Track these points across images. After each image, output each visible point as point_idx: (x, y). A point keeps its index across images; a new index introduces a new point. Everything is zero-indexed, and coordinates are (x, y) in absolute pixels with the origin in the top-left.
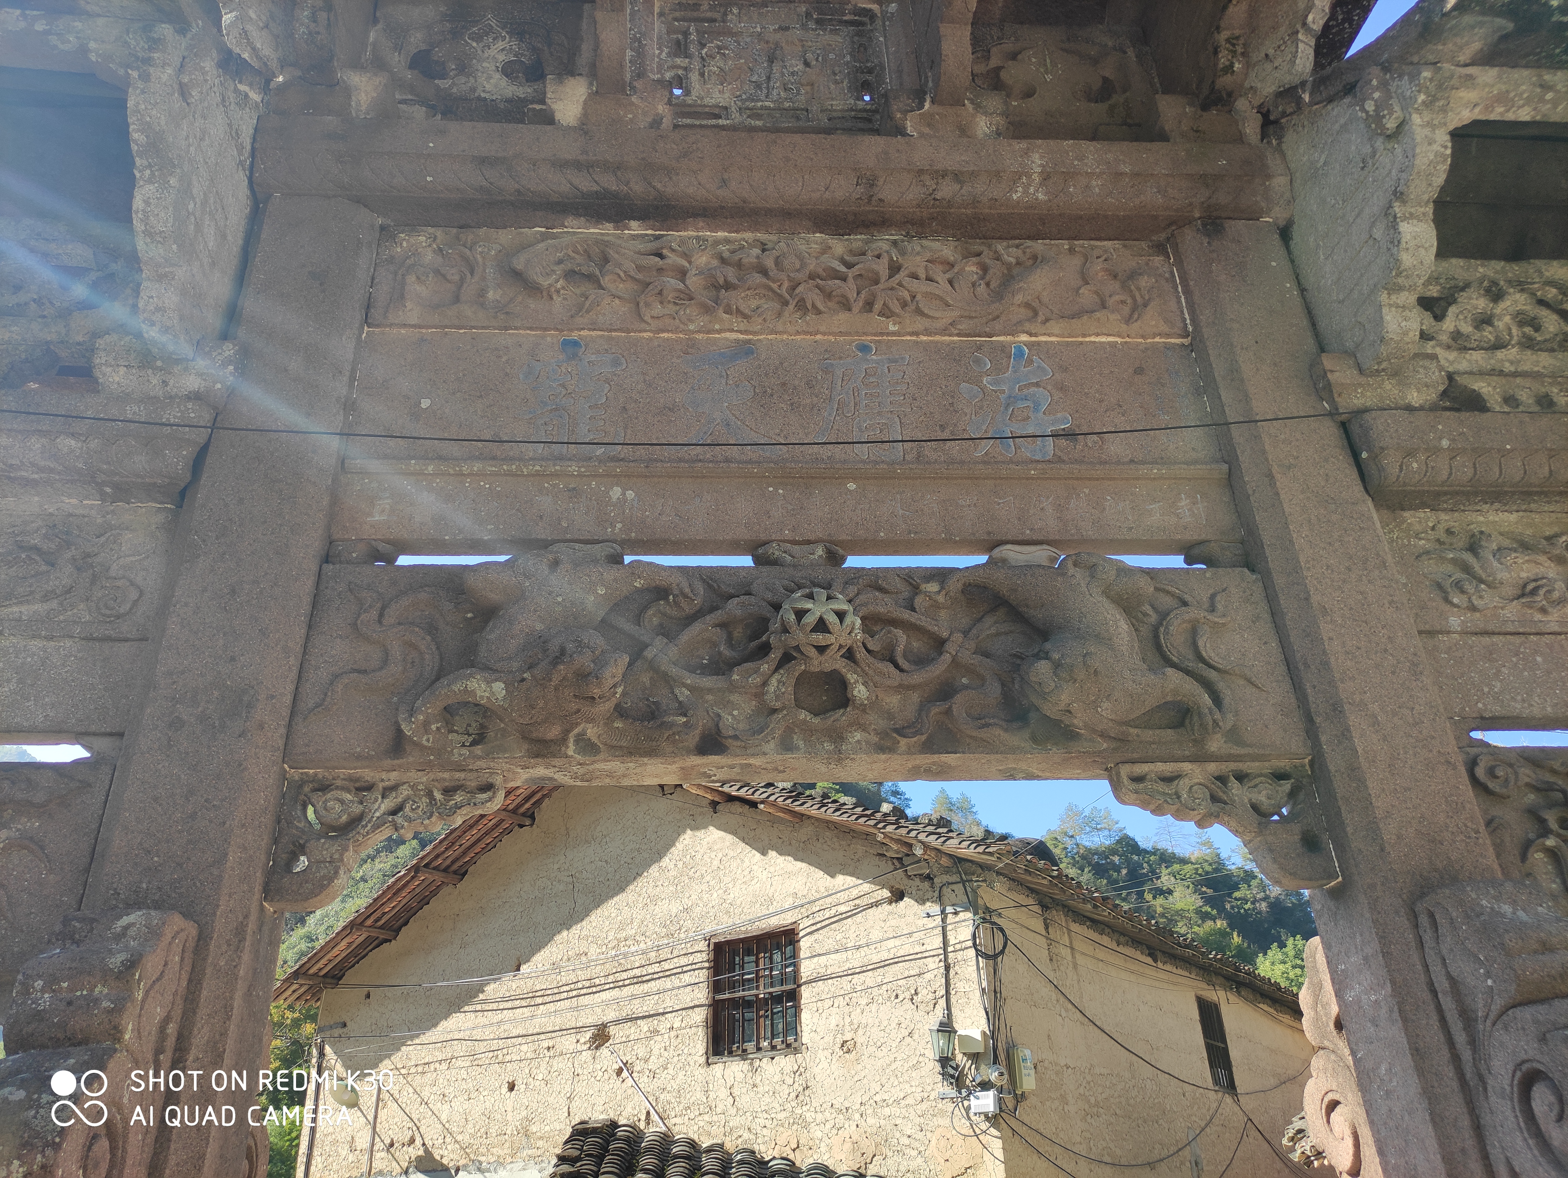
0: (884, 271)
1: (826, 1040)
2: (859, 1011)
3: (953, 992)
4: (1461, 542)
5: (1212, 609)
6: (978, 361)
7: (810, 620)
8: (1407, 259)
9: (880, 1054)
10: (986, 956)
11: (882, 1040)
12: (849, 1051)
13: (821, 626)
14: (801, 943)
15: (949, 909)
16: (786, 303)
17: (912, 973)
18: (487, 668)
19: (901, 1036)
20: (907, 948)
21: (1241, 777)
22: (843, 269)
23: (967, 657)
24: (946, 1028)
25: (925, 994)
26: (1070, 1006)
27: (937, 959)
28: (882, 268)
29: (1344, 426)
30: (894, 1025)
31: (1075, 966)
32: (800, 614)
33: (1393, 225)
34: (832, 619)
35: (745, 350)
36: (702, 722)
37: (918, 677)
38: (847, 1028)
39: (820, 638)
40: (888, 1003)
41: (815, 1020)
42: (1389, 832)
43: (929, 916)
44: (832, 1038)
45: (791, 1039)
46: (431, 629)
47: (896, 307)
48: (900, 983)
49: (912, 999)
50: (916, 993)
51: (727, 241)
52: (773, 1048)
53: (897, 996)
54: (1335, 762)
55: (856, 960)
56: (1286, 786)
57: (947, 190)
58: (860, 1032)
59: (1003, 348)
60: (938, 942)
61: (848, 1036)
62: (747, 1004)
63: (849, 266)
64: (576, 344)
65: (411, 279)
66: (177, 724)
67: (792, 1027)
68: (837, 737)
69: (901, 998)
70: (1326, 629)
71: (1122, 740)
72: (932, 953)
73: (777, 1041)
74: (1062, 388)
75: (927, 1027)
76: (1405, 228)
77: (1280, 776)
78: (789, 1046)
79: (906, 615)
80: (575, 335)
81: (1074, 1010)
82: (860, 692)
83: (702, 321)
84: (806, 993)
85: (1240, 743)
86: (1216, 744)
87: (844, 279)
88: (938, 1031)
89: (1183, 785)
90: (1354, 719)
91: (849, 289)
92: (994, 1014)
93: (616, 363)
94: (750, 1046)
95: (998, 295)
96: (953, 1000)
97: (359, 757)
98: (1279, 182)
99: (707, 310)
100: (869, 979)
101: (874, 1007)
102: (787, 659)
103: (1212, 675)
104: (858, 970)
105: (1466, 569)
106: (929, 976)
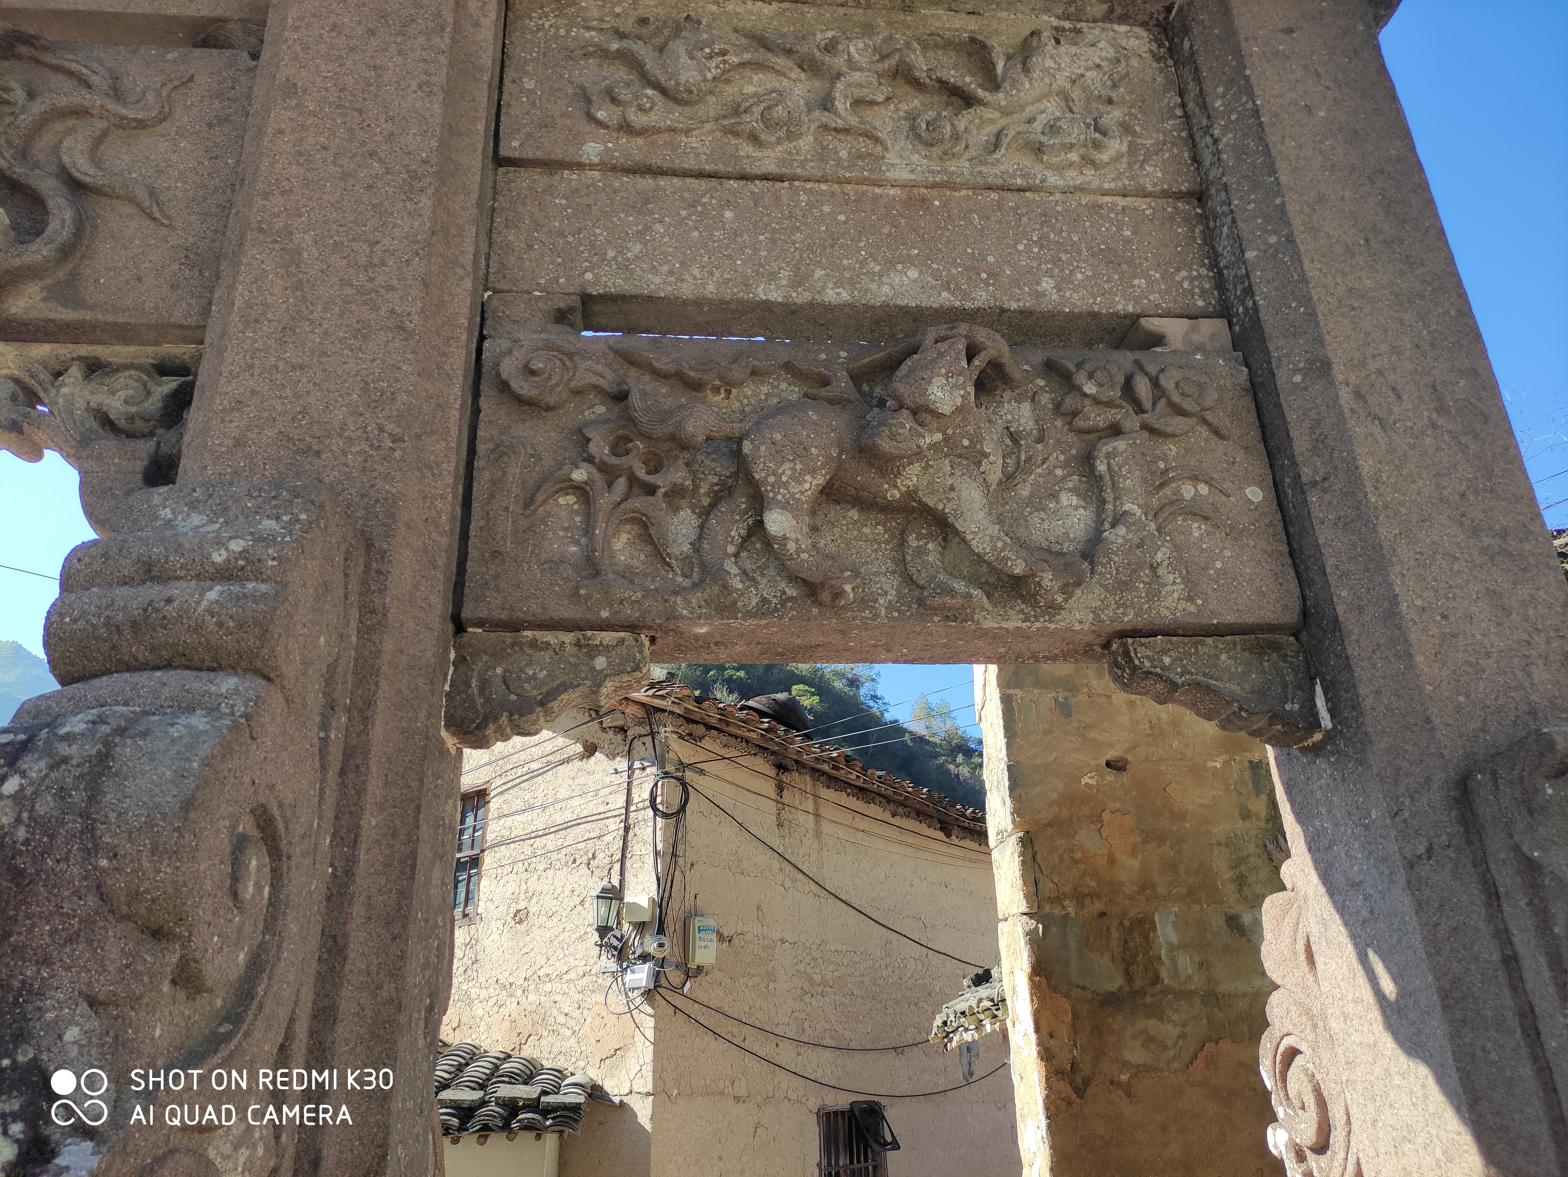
1: (500, 909)
2: (536, 877)
3: (629, 856)
9: (550, 924)
11: (554, 910)
12: (520, 922)
14: (491, 804)
15: (637, 765)
17: (593, 835)
19: (572, 905)
20: (592, 808)
24: (608, 894)
25: (602, 859)
26: (801, 876)
27: (618, 820)
30: (567, 892)
38: (523, 896)
40: (565, 869)
41: (492, 888)
43: (616, 772)
44: (506, 907)
45: (469, 909)
48: (580, 846)
49: (588, 864)
50: (594, 857)
53: (574, 861)
55: (539, 821)
58: (534, 900)
60: (621, 800)
61: (521, 906)
67: (472, 896)
69: (578, 863)
72: (614, 813)
78: (466, 916)
81: (806, 880)
84: (488, 859)
88: (598, 897)
92: (666, 880)
96: (628, 864)
100: (550, 842)
101: (550, 873)
104: (540, 833)
106: (608, 838)
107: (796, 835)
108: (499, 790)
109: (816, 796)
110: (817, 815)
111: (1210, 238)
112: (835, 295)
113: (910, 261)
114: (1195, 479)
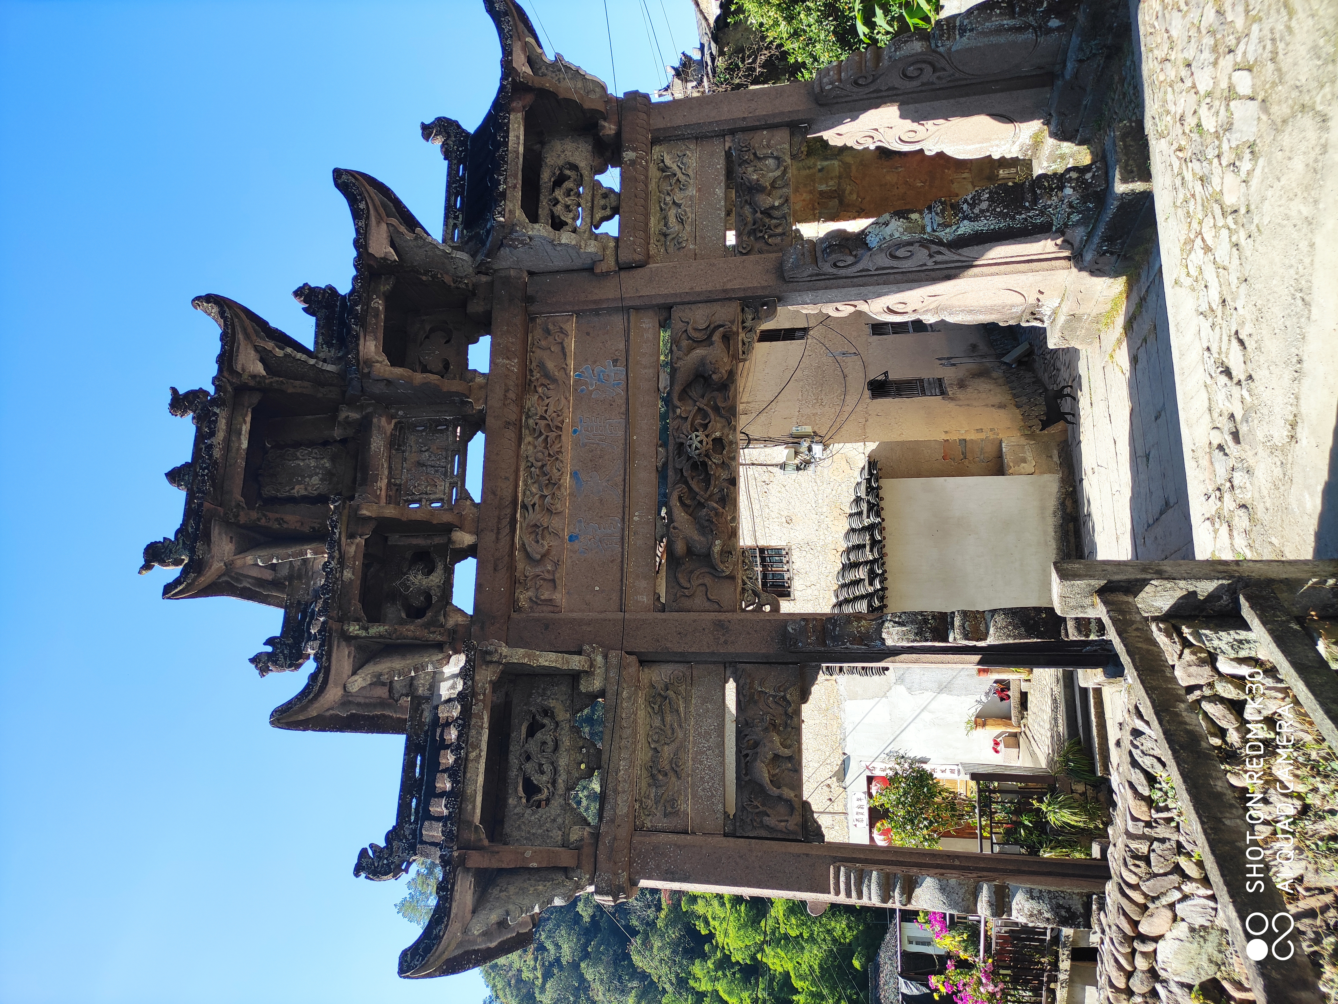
0: (546, 422)
1: (785, 532)
2: (771, 514)
3: (765, 462)
4: (663, 239)
5: (688, 323)
6: (582, 391)
7: (699, 445)
8: (574, 243)
9: (793, 503)
10: (749, 443)
11: (787, 502)
12: (791, 520)
13: (701, 442)
16: (557, 459)
18: (710, 548)
19: (785, 491)
20: (742, 485)
21: (743, 322)
22: (543, 437)
23: (705, 401)
24: (783, 466)
25: (766, 477)
26: (769, 407)
27: (748, 470)
28: (542, 423)
29: (621, 269)
30: (779, 495)
31: (748, 403)
32: (697, 448)
33: (561, 244)
34: (699, 439)
35: (574, 475)
36: (725, 484)
37: (712, 417)
38: (780, 520)
39: (704, 443)
40: (769, 497)
41: (775, 538)
42: (765, 284)
45: (784, 552)
46: (692, 572)
47: (560, 418)
48: (759, 490)
49: (767, 484)
51: (525, 482)
52: (788, 562)
54: (741, 294)
55: (746, 514)
56: (746, 309)
57: (512, 395)
58: (782, 513)
59: (575, 381)
61: (784, 520)
62: (765, 576)
63: (541, 434)
64: (571, 537)
65: (543, 597)
66: (726, 642)
67: (778, 551)
68: (731, 443)
69: (766, 490)
70: (698, 289)
71: (733, 356)
72: (745, 472)
73: (785, 560)
74: (595, 362)
75: (782, 477)
76: (563, 241)
77: (743, 310)
78: (787, 553)
79: (690, 419)
80: (567, 537)
81: (771, 405)
82: (718, 434)
83: (563, 490)
84: (762, 543)
85: (734, 321)
86: (735, 329)
87: (547, 436)
88: (784, 471)
89: (745, 339)
90: (729, 286)
91: (552, 435)
92: (776, 442)
93: (580, 521)
94: (786, 576)
95: (554, 381)
96: (769, 463)
97: (735, 590)
98: (512, 273)
99: (559, 488)
100: (756, 507)
101: (770, 505)
102: (707, 455)
103: (712, 326)
104: (751, 513)
105: (673, 239)
106: (757, 475)
107: (751, 409)
111: (707, 137)
112: (723, 203)
113: (714, 191)
114: (762, 142)
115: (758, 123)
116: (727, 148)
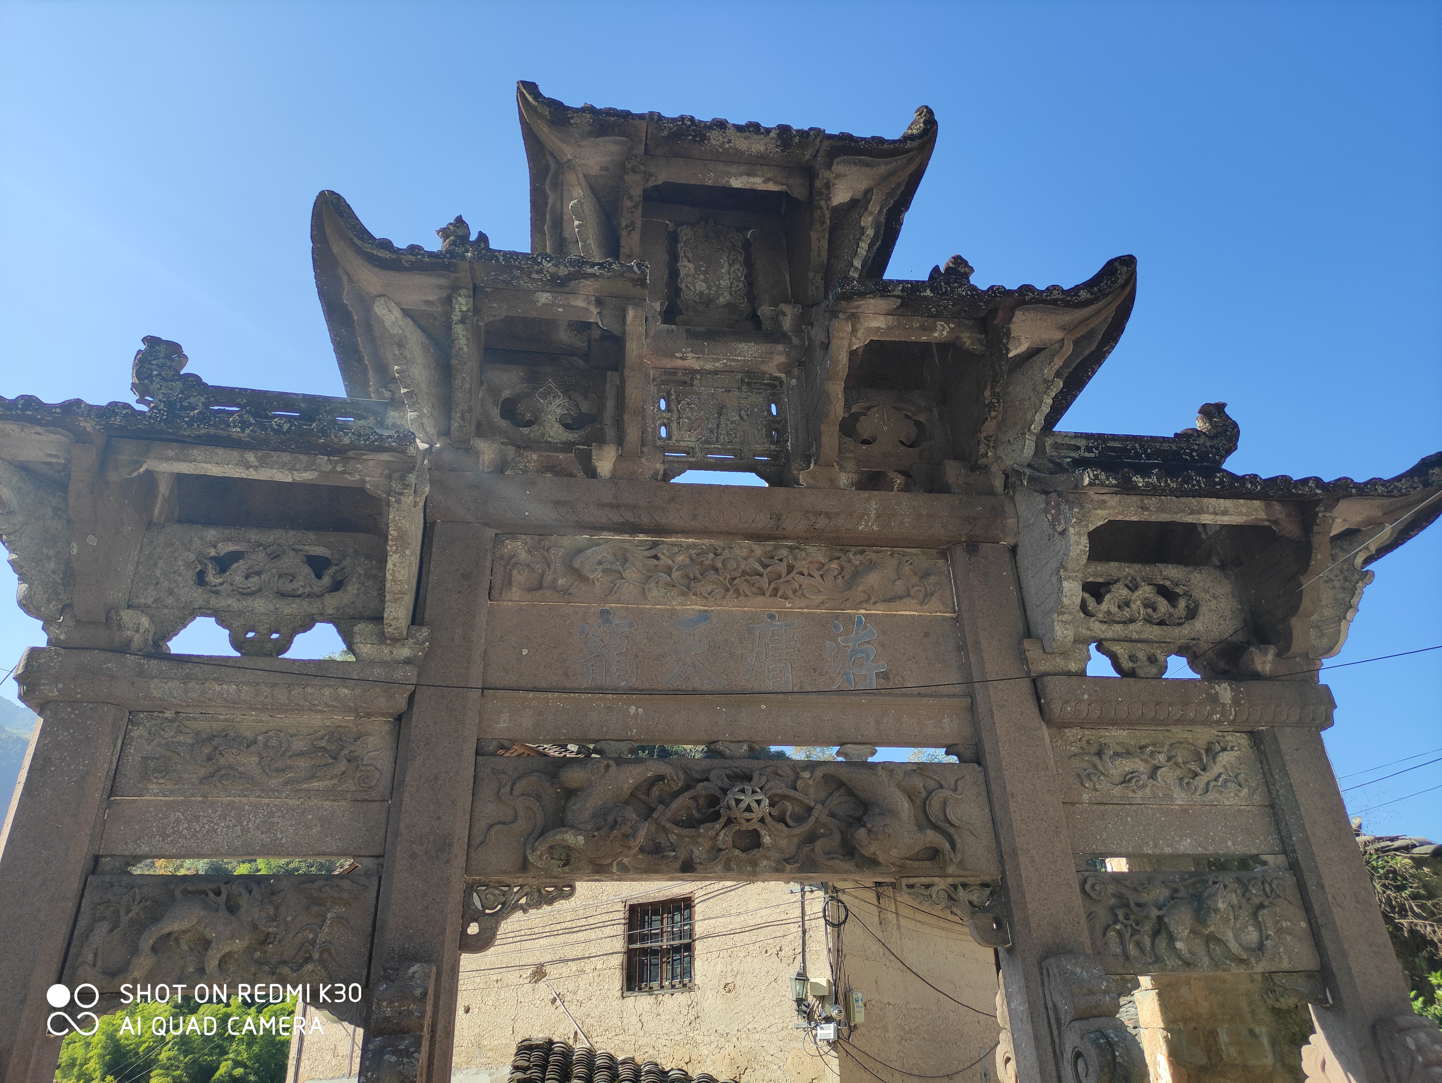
0: (784, 572)
1: (713, 982)
2: (738, 961)
3: (807, 950)
4: (1094, 749)
5: (955, 790)
6: (836, 626)
7: (743, 805)
8: (1066, 601)
9: (752, 994)
10: (833, 925)
11: (755, 984)
12: (730, 991)
13: (749, 809)
14: (696, 908)
15: (807, 888)
16: (728, 590)
17: (778, 934)
18: (573, 827)
19: (768, 981)
20: (775, 915)
21: (965, 886)
22: (761, 569)
23: (824, 818)
24: (802, 977)
25: (787, 951)
26: (893, 958)
27: (797, 925)
28: (783, 568)
29: (1034, 681)
30: (763, 973)
32: (738, 801)
33: (1060, 580)
34: (754, 805)
35: (705, 616)
37: (797, 831)
38: (730, 974)
39: (748, 815)
40: (760, 957)
41: (705, 967)
42: (1033, 923)
43: (792, 892)
44: (717, 981)
45: (686, 980)
46: (538, 798)
47: (790, 594)
48: (769, 941)
49: (778, 954)
50: (781, 950)
51: (694, 546)
52: (673, 987)
53: (766, 952)
54: (1011, 882)
55: (736, 923)
56: (988, 891)
57: (822, 523)
58: (739, 977)
59: (851, 617)
60: (798, 912)
61: (729, 980)
62: (654, 952)
63: (765, 566)
64: (608, 612)
65: (515, 572)
66: (413, 856)
67: (688, 972)
68: (754, 864)
69: (769, 953)
70: (1013, 806)
71: (903, 867)
72: (793, 920)
73: (676, 982)
74: (882, 645)
75: (788, 976)
76: (1065, 584)
77: (985, 885)
78: (685, 985)
79: (792, 793)
80: (607, 607)
81: (896, 960)
82: (767, 840)
83: (680, 599)
84: (699, 947)
85: (965, 869)
86: (951, 870)
87: (761, 575)
88: (796, 979)
89: (934, 890)
90: (1023, 859)
91: (764, 582)
92: (836, 968)
93: (631, 625)
94: (655, 985)
95: (850, 585)
96: (807, 956)
97: (504, 872)
98: (1011, 522)
99: (683, 594)
100: (746, 937)
101: (749, 959)
102: (730, 821)
103: (952, 830)
104: (738, 931)
105: (1095, 767)
106: (790, 937)
107: (888, 929)
108: (702, 899)
109: (895, 900)
110: (897, 914)
111: (1277, 823)
112: (1168, 850)
113: (1187, 836)
114: (1286, 920)
115: (1317, 911)
116: (1264, 857)
